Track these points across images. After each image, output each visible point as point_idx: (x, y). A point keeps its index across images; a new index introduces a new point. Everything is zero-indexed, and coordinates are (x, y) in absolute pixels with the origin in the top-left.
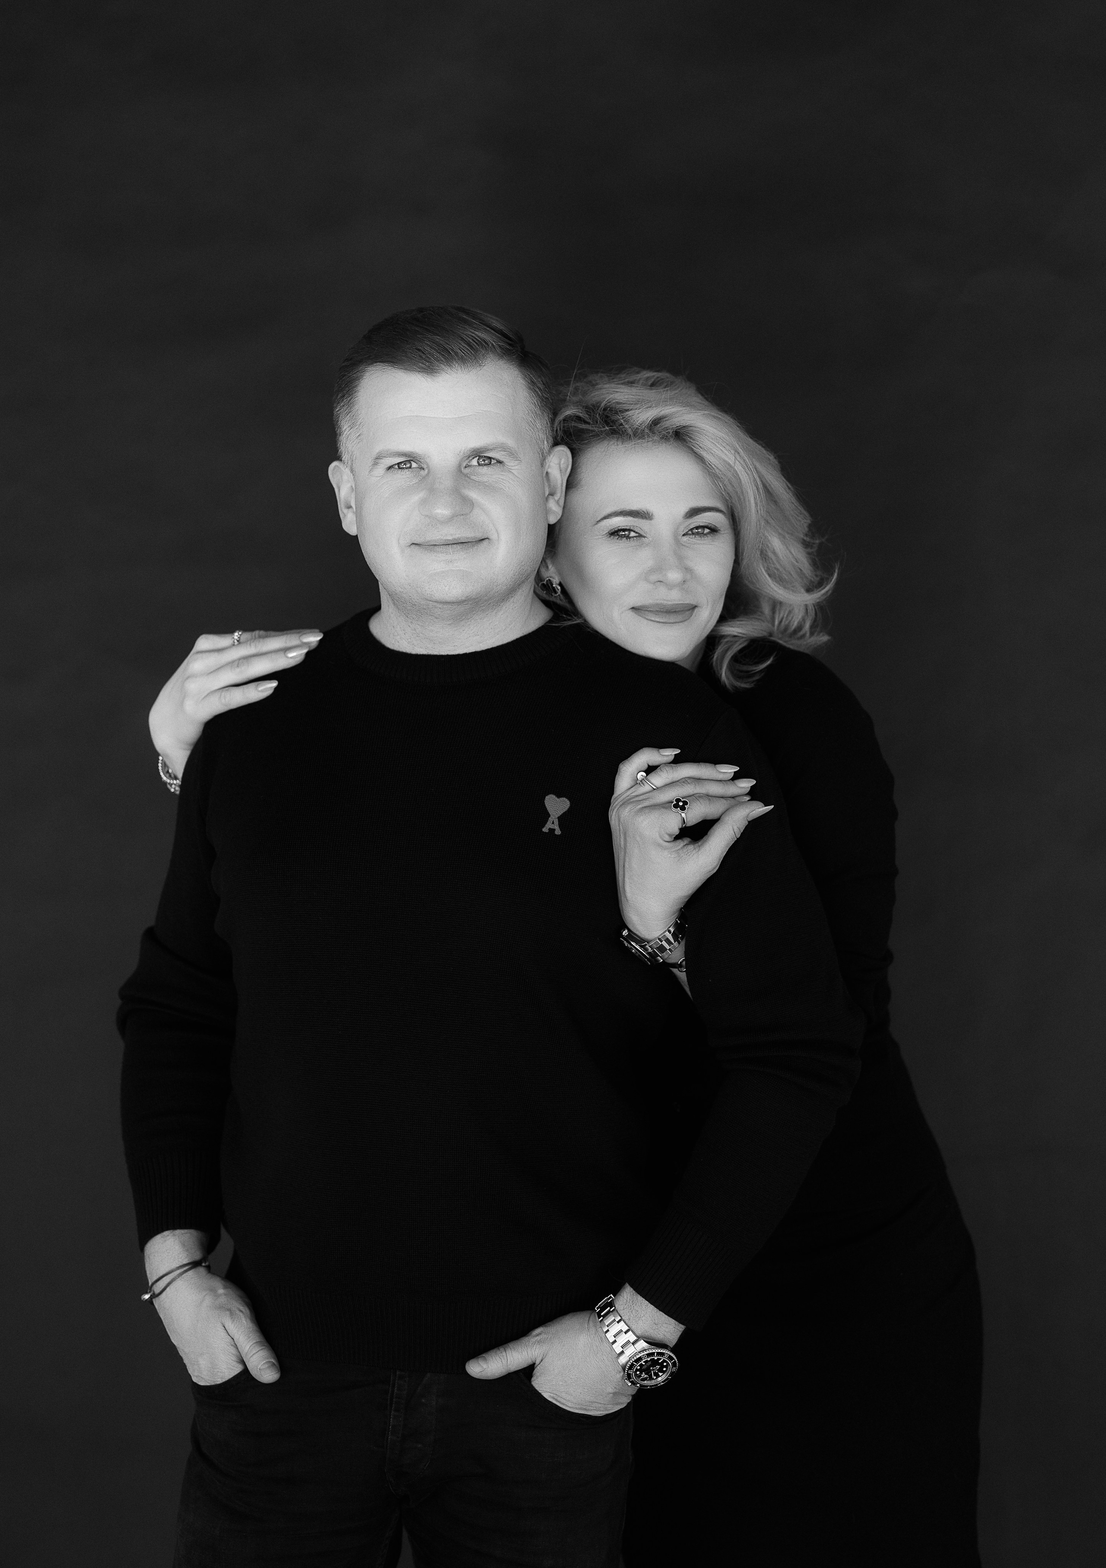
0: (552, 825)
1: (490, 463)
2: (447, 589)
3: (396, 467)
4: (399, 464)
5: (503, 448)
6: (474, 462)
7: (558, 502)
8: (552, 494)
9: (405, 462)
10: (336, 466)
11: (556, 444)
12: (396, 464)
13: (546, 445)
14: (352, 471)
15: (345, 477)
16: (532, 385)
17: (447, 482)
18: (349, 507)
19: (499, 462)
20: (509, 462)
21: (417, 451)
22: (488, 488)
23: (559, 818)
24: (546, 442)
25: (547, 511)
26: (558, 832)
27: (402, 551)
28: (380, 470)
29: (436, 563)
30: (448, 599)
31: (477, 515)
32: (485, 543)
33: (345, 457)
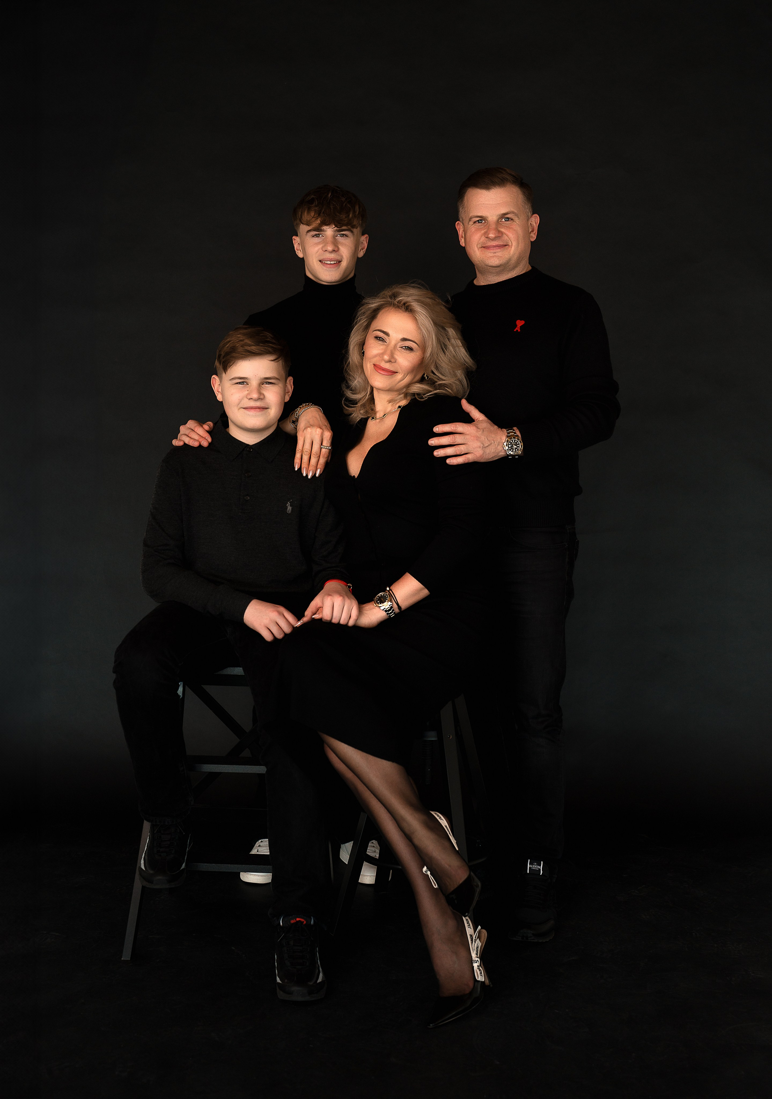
0: (518, 329)
1: (509, 220)
2: (493, 261)
3: (477, 222)
4: (478, 221)
5: (513, 213)
6: (503, 220)
7: (535, 234)
8: (533, 231)
9: (480, 220)
10: (458, 223)
11: (533, 213)
12: (477, 221)
13: (530, 214)
14: (463, 224)
15: (461, 227)
16: (524, 193)
17: (493, 226)
18: (462, 237)
19: (512, 219)
20: (516, 219)
21: (483, 215)
22: (508, 228)
23: (520, 327)
24: (529, 213)
25: (530, 237)
26: (519, 331)
27: (478, 250)
28: (471, 223)
29: (489, 253)
30: (494, 265)
31: (505, 237)
32: (507, 246)
33: (461, 219)
